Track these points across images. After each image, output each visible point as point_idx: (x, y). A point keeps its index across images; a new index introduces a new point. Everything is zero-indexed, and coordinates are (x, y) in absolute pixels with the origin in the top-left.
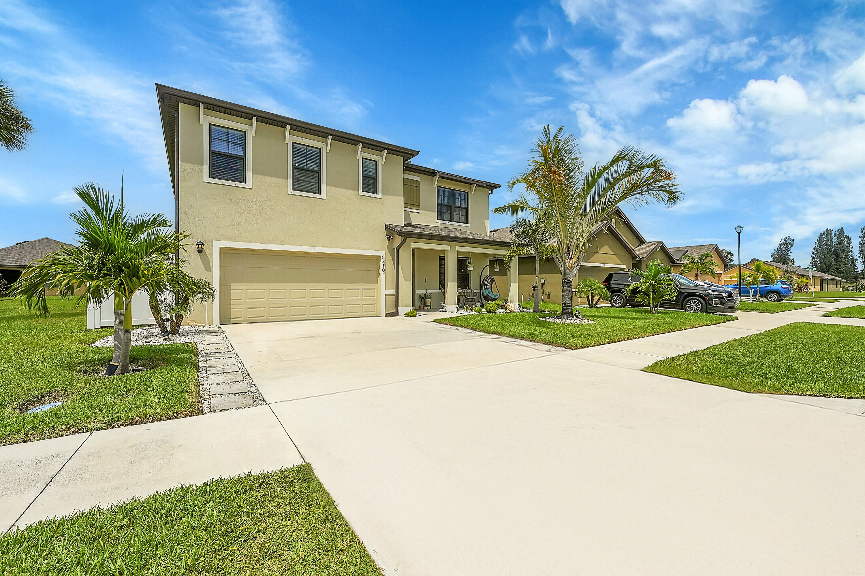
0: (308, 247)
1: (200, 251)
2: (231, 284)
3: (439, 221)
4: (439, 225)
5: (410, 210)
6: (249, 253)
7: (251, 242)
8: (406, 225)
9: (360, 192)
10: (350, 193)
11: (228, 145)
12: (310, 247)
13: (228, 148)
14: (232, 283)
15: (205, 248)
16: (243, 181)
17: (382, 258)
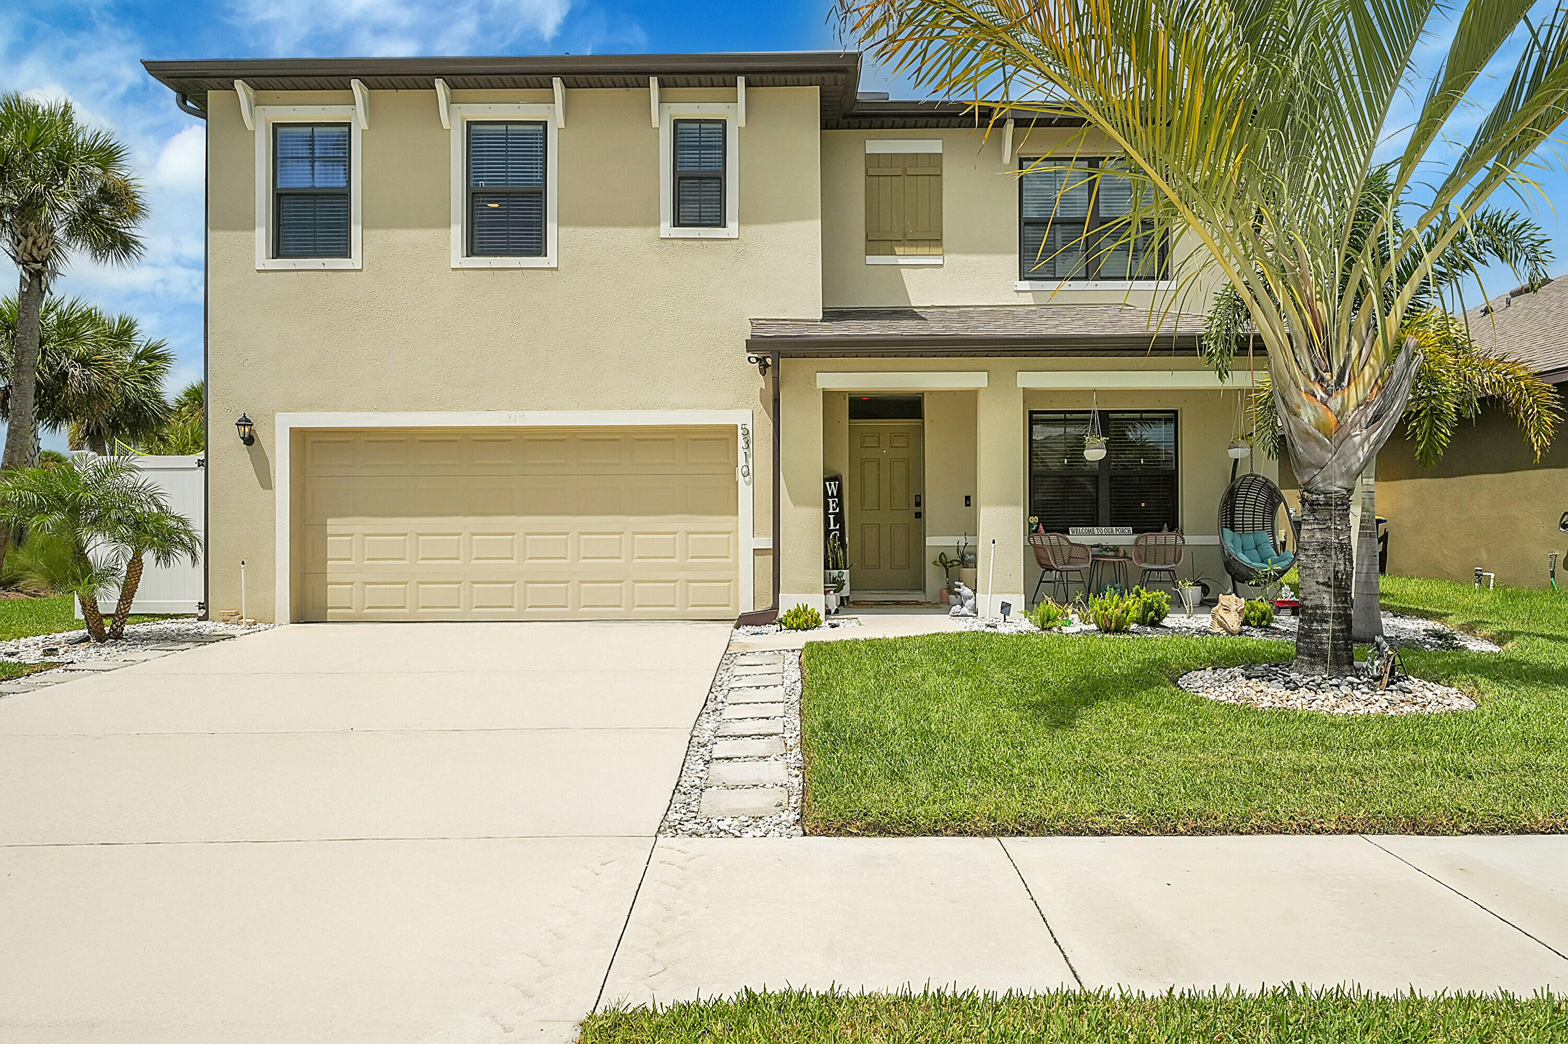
0: (505, 414)
1: (249, 440)
2: (329, 521)
3: (1026, 285)
4: (1028, 299)
5: (901, 261)
6: (367, 438)
7: (361, 410)
8: (830, 315)
9: (666, 228)
10: (633, 236)
11: (313, 166)
12: (513, 413)
13: (313, 174)
14: (331, 516)
15: (261, 433)
16: (345, 253)
17: (740, 432)
